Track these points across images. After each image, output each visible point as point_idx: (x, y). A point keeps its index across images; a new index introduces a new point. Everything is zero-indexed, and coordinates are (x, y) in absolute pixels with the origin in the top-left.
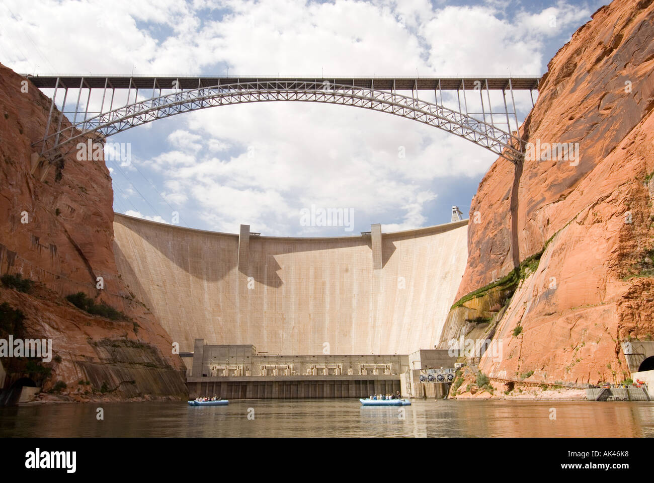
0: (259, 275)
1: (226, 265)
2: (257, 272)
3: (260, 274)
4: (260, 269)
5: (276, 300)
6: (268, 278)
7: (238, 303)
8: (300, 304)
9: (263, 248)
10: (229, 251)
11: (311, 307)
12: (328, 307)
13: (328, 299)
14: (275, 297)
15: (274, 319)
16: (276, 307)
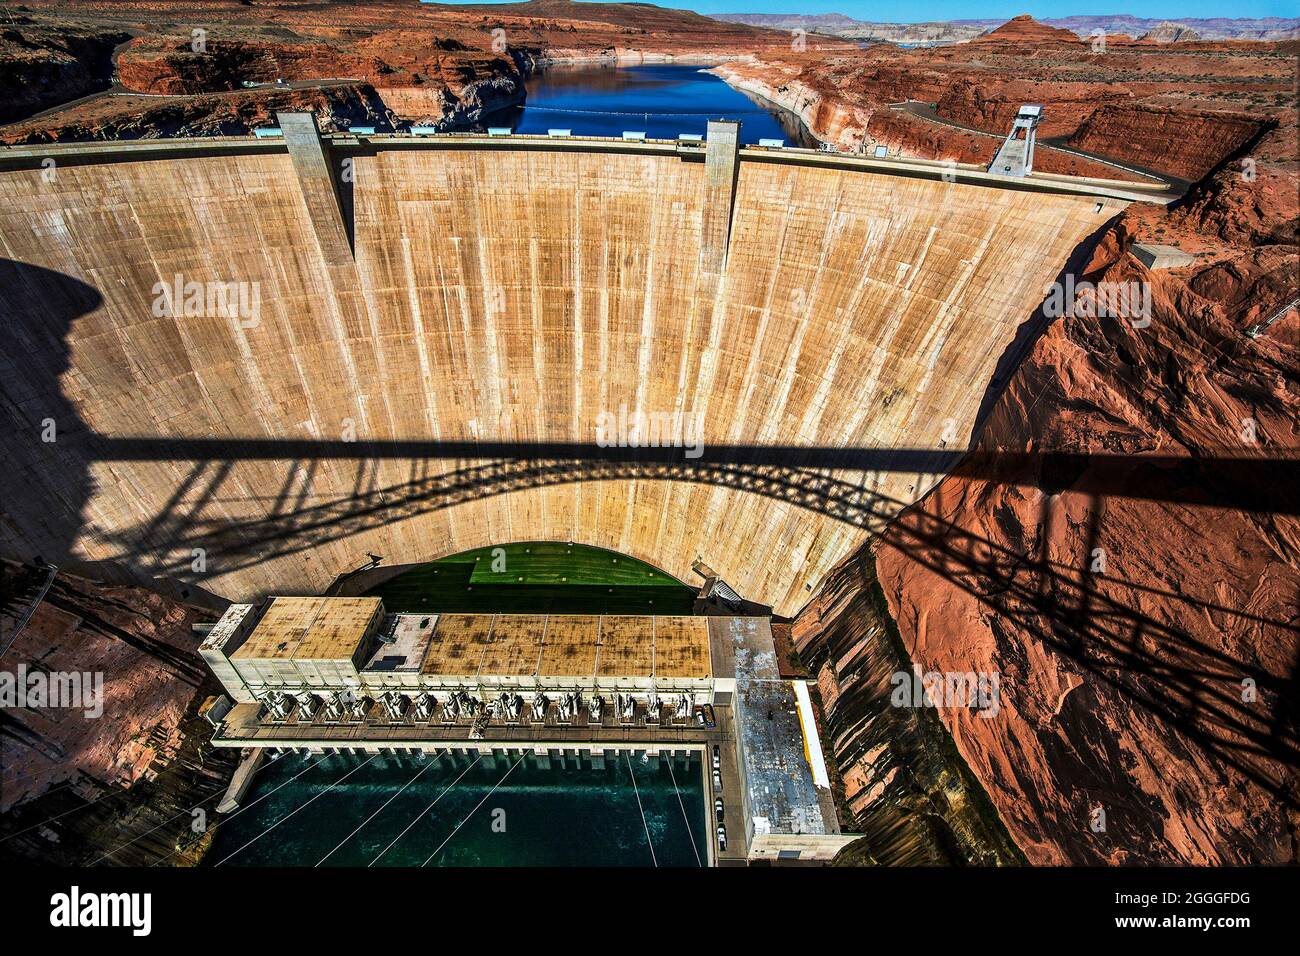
0: (390, 273)
1: (282, 251)
2: (384, 262)
3: (393, 270)
4: (391, 255)
5: (449, 344)
6: (417, 279)
7: (352, 365)
8: (511, 353)
9: (383, 179)
10: (280, 203)
11: (539, 364)
12: (579, 362)
13: (579, 344)
14: (447, 337)
15: (452, 394)
16: (452, 363)
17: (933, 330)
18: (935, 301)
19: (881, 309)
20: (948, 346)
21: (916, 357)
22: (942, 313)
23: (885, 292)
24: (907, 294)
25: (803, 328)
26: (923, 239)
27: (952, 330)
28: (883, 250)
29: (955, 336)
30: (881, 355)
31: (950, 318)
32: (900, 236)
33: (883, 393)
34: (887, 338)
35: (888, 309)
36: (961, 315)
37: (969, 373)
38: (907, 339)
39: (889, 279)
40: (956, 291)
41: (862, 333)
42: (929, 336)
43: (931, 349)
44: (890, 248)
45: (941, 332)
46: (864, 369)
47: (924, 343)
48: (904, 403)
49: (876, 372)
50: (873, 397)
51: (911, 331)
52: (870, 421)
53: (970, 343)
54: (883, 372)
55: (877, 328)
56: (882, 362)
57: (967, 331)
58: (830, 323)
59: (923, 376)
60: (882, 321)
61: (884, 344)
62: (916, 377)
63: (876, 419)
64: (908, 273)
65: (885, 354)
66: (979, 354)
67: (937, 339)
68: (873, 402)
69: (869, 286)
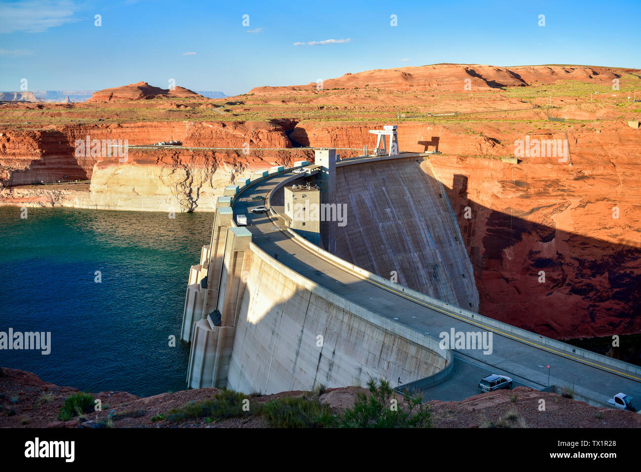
17: (422, 232)
18: (412, 219)
19: (397, 236)
20: (433, 235)
21: (427, 248)
22: (419, 223)
23: (391, 226)
24: (400, 222)
25: (376, 267)
26: (384, 194)
27: (428, 228)
28: (375, 207)
29: (431, 229)
30: (415, 256)
31: (423, 223)
32: (376, 197)
33: (430, 273)
34: (411, 247)
35: (399, 233)
36: (425, 220)
37: (447, 241)
38: (418, 243)
39: (388, 219)
40: (415, 211)
41: (399, 251)
42: (423, 235)
43: (429, 240)
44: (377, 204)
45: (426, 231)
46: (415, 268)
47: (425, 240)
48: (440, 270)
49: (420, 266)
50: (429, 278)
51: (416, 238)
52: (437, 289)
53: (437, 229)
54: (422, 264)
55: (403, 245)
56: (418, 259)
57: (432, 224)
58: (384, 256)
59: (437, 254)
60: (402, 241)
61: (412, 251)
62: (434, 256)
63: (438, 287)
64: (392, 212)
65: (416, 255)
66: (443, 232)
67: (427, 235)
68: (431, 280)
69: (383, 227)
